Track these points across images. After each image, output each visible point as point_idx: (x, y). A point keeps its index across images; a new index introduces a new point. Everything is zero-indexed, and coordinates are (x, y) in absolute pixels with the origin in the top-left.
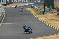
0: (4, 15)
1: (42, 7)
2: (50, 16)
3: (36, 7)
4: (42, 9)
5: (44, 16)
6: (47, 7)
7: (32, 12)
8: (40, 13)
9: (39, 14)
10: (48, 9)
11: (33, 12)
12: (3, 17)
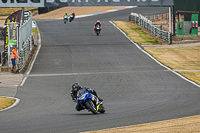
0: (36, 46)
1: (167, 19)
2: (193, 49)
3: (145, 19)
4: (165, 27)
5: (172, 50)
6: (181, 18)
7: (132, 34)
8: (159, 39)
9: (156, 42)
10: (186, 25)
11: (134, 36)
12: (33, 52)
